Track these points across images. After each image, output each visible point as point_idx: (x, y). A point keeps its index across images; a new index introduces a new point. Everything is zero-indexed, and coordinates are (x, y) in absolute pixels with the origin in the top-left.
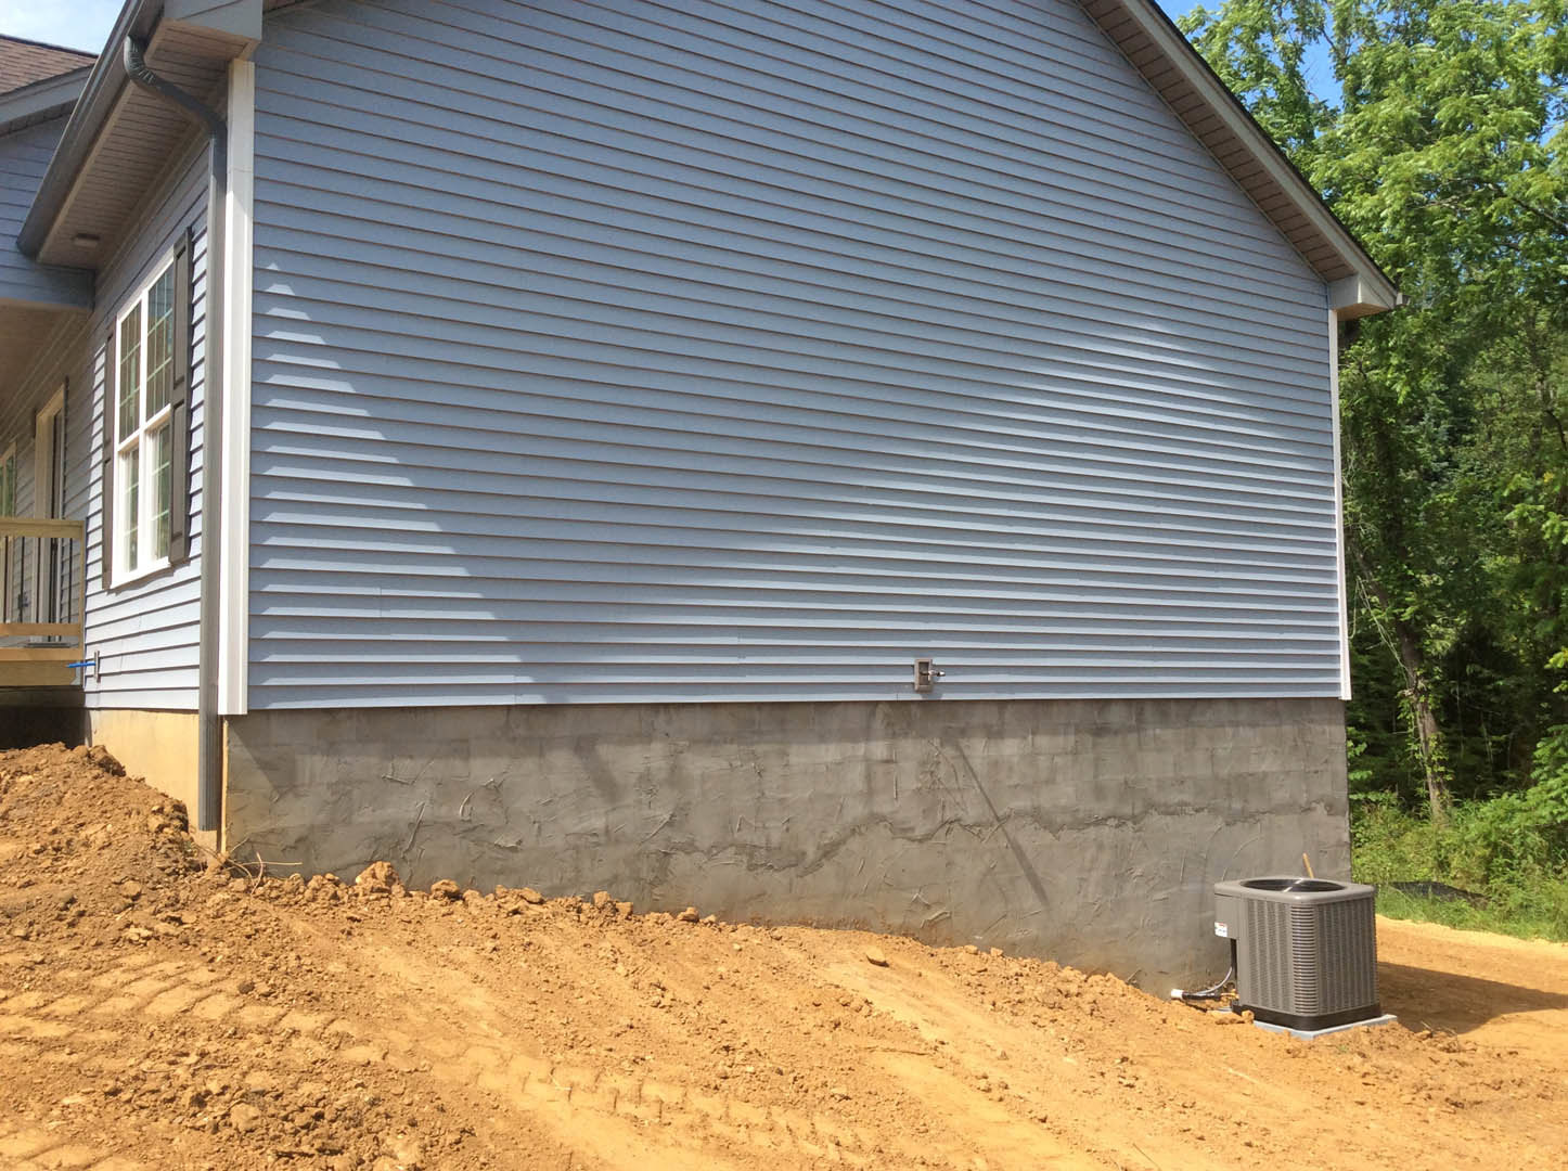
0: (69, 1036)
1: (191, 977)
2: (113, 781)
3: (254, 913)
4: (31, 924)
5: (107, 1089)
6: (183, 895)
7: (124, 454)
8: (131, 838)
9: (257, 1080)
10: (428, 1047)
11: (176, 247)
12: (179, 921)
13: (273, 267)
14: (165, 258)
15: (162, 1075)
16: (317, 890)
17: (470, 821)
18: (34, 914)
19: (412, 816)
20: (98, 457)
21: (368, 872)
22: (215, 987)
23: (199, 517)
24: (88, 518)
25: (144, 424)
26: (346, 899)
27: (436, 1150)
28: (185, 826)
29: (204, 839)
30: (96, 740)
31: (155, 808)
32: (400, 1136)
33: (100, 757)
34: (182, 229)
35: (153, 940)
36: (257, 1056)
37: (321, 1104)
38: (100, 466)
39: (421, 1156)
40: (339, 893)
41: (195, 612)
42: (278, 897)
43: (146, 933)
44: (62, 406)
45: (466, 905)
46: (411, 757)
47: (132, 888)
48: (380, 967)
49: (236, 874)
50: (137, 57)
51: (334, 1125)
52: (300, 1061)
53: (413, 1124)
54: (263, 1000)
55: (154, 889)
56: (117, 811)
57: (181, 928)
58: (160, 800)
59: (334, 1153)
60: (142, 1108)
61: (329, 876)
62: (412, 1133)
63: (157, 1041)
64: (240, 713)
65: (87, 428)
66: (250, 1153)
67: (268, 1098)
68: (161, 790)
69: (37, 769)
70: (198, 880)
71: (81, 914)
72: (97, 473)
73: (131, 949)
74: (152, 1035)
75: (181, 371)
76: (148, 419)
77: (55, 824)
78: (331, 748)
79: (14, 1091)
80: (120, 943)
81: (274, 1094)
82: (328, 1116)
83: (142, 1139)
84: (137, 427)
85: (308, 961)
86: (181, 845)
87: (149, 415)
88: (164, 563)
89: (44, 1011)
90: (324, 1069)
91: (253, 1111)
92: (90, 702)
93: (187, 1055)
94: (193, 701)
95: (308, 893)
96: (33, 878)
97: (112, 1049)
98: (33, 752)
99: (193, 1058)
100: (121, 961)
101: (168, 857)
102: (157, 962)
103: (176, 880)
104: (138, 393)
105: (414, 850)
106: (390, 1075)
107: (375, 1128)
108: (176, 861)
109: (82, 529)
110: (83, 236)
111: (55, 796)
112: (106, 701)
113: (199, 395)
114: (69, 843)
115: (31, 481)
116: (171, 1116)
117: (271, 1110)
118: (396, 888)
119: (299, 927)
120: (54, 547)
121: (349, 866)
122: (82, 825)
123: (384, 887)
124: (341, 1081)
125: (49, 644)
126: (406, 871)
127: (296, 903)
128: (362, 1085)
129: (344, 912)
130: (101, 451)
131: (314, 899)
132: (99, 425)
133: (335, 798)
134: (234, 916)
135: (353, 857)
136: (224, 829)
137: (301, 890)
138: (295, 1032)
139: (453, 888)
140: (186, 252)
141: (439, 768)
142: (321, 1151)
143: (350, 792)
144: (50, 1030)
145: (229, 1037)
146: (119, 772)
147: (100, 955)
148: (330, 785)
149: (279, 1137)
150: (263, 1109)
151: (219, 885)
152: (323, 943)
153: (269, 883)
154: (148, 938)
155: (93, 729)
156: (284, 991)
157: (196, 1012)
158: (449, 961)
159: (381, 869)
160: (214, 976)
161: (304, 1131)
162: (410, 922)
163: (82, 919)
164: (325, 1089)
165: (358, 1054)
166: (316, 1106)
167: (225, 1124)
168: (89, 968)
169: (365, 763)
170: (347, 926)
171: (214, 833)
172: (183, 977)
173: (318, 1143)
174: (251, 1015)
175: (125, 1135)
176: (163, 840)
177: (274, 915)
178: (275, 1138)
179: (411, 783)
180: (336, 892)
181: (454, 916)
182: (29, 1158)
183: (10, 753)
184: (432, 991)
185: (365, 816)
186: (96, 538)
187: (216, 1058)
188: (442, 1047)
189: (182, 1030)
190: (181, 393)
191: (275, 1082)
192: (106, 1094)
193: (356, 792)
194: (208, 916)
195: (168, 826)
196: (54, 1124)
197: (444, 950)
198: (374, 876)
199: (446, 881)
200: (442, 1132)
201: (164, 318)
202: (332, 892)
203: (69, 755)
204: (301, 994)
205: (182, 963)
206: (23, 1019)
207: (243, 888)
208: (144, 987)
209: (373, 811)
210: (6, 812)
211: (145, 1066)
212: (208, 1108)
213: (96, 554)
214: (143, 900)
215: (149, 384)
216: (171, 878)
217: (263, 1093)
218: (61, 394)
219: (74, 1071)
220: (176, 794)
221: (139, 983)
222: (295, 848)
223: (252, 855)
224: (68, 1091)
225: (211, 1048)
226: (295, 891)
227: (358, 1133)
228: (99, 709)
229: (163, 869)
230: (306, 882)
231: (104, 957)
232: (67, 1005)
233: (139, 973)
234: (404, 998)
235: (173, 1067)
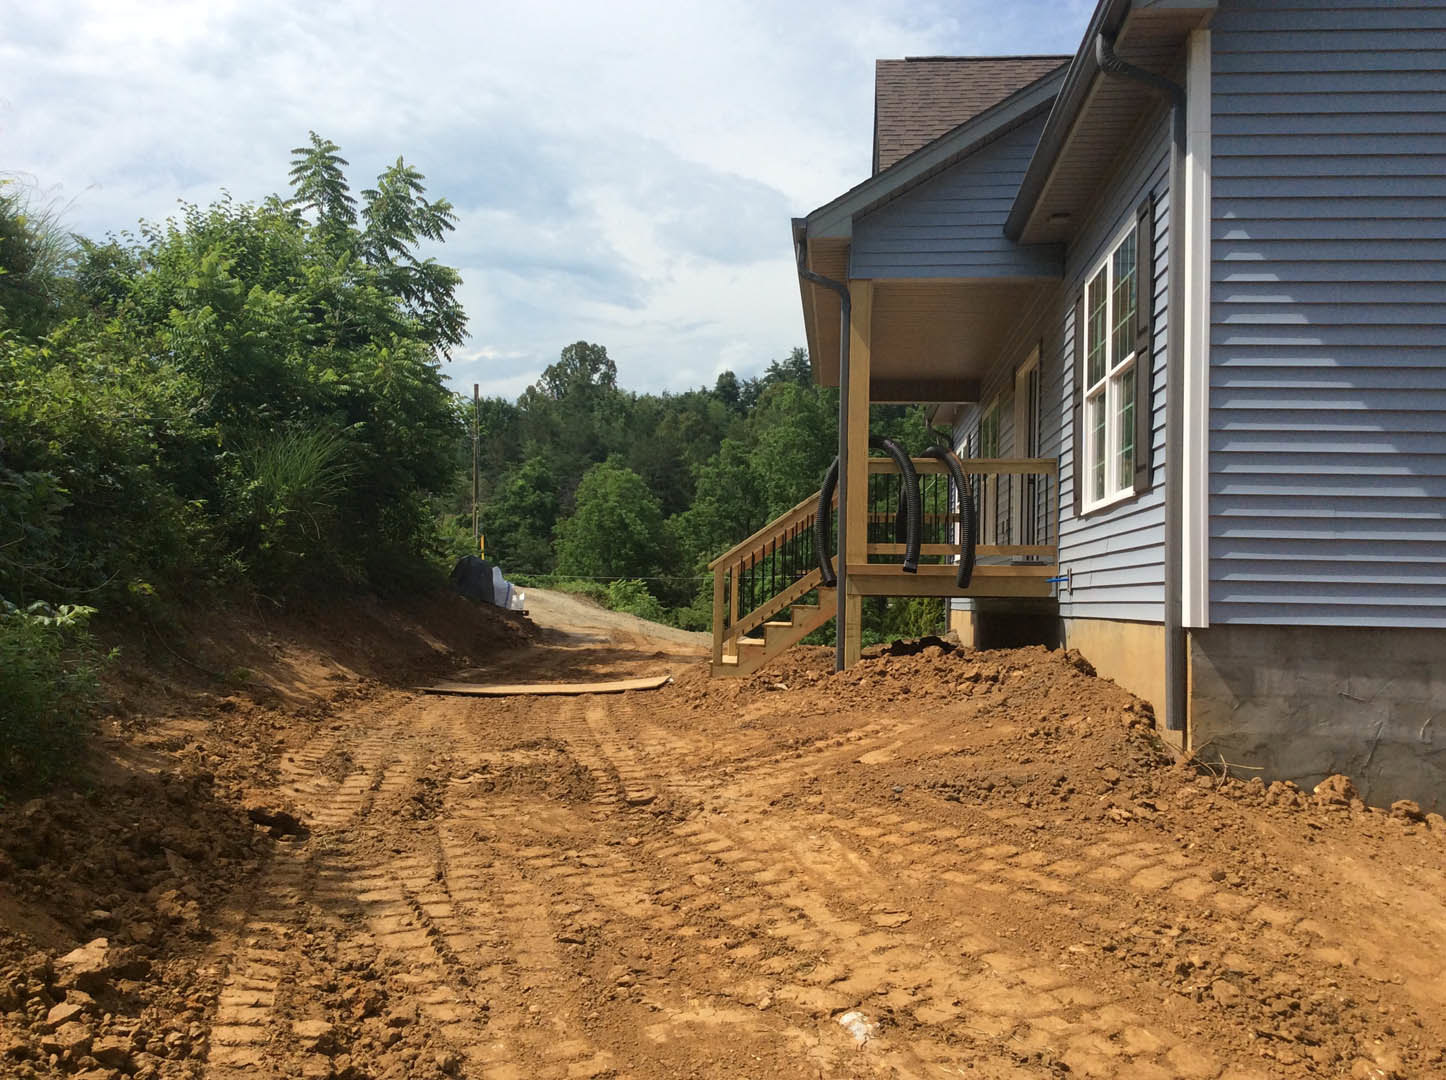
0: (1069, 893)
1: (1167, 858)
2: (1088, 680)
3: (1219, 809)
4: (1031, 795)
5: (1105, 945)
6: (1156, 785)
7: (1091, 399)
8: (1108, 730)
9: (1234, 962)
10: (1400, 961)
11: (1138, 212)
12: (1153, 808)
13: (1230, 215)
14: (1128, 223)
15: (1149, 941)
16: (1278, 795)
17: (1430, 744)
18: (1033, 787)
19: (1371, 734)
20: (1069, 403)
21: (1326, 783)
22: (1191, 871)
23: (1163, 450)
24: (1060, 456)
25: (1110, 372)
26: (1306, 806)
27: (1415, 1063)
28: (1152, 724)
29: (1170, 737)
30: (1071, 644)
31: (1126, 706)
32: (1377, 1042)
33: (1075, 658)
34: (1145, 193)
35: (1132, 822)
36: (1232, 940)
37: (1297, 995)
38: (1071, 411)
39: (1401, 1066)
40: (1299, 800)
41: (1160, 535)
42: (1241, 797)
43: (1126, 815)
44: (1037, 361)
45: (1429, 827)
46: (1367, 676)
47: (1112, 774)
48: (1345, 876)
49: (1202, 771)
50: (1107, 50)
51: (1310, 1018)
52: (1274, 952)
53: (1390, 1033)
54: (1234, 889)
55: (1130, 777)
56: (1094, 706)
57: (1156, 814)
58: (1131, 699)
59: (1311, 1043)
60: (1134, 967)
61: (1289, 783)
62: (1390, 1043)
63: (1143, 911)
64: (1203, 626)
65: (1058, 380)
66: (1232, 1026)
67: (1245, 980)
68: (1130, 691)
69: (1026, 666)
70: (1168, 774)
71: (1071, 791)
72: (1068, 417)
73: (1114, 826)
74: (1137, 905)
75: (1145, 322)
76: (1113, 367)
77: (1044, 713)
78: (1289, 663)
79: (1030, 932)
80: (1104, 821)
81: (1251, 977)
82: (1304, 1007)
83: (1137, 994)
84: (1104, 375)
85: (1274, 860)
86: (1151, 741)
87: (1115, 363)
88: (1129, 492)
89: (1048, 869)
90: (1297, 963)
91: (1233, 989)
92: (1064, 612)
93: (1170, 927)
94: (1159, 613)
95: (1270, 797)
96: (1031, 756)
97: (1106, 911)
98: (1021, 651)
99: (1175, 932)
100: (1106, 836)
101: (1140, 750)
102: (1137, 842)
103: (1148, 771)
104: (1104, 346)
105: (1373, 767)
106: (1364, 981)
107: (1351, 1028)
108: (1148, 755)
109: (1055, 465)
110: (1055, 215)
111: (1042, 689)
112: (1077, 611)
113: (1161, 341)
114: (1057, 729)
115: (1011, 428)
116: (1160, 979)
117: (1250, 992)
118: (1355, 802)
119: (1263, 827)
120: (1031, 481)
121: (1307, 775)
122: (1066, 715)
123: (1343, 799)
124: (1315, 977)
125: (1029, 562)
126: (1365, 785)
127: (1259, 804)
128: (1335, 985)
129: (1305, 819)
130: (1071, 398)
131: (1275, 803)
132: (1069, 376)
133: (1293, 710)
134: (1201, 809)
135: (1310, 768)
136: (1189, 730)
137: (1263, 793)
138: (1266, 924)
139: (1415, 809)
140: (1148, 216)
141: (1396, 688)
142: (1300, 1039)
143: (1307, 706)
144: (1054, 886)
145: (1206, 918)
146: (1092, 673)
147: (1089, 828)
148: (1286, 698)
149: (1259, 1017)
150: (1242, 988)
151: (1187, 780)
152: (1287, 846)
153: (1232, 783)
154: (1128, 819)
155: (1067, 634)
156: (1254, 884)
157: (1175, 890)
158: (1415, 881)
159: (1340, 782)
160: (1188, 861)
161: (1281, 1017)
162: (1371, 837)
163: (1072, 796)
164: (1299, 982)
165: (1331, 955)
166: (1292, 996)
167: (1208, 996)
168: (1080, 838)
169: (1321, 679)
170: (1309, 832)
171: (1180, 733)
172: (1161, 857)
173: (1296, 1031)
174: (1223, 901)
175: (1123, 987)
176: (1136, 735)
177: (1239, 814)
178: (1254, 1018)
179: (1366, 702)
180: (1296, 799)
181: (1417, 837)
182: (1048, 990)
183: (1004, 652)
184: (1399, 907)
185: (1322, 730)
186: (1067, 472)
187: (1196, 935)
188: (1415, 964)
189: (1163, 905)
190: (1144, 341)
191: (1251, 966)
192: (1104, 949)
193: (1312, 707)
194: (1178, 807)
195: (1139, 723)
196: (1064, 966)
197: (1409, 869)
198: (1332, 788)
199: (1408, 801)
200: (1421, 1047)
201: (1128, 276)
202: (1292, 797)
203: (1051, 656)
204: (1271, 889)
205: (1158, 845)
206: (1032, 873)
207: (1210, 785)
208: (1129, 861)
209: (1331, 725)
210: (1005, 700)
211: (1135, 930)
212: (1192, 978)
213: (1068, 486)
214: (1121, 785)
215: (1115, 336)
216: (1145, 769)
217: (1241, 975)
218: (1036, 353)
219: (1077, 924)
220: (1144, 697)
221: (1123, 857)
222: (1255, 753)
223: (1216, 756)
224: (1073, 941)
225: (1192, 924)
226: (1257, 794)
227: (1334, 1030)
228: (1072, 618)
229: (1137, 760)
230: (1267, 786)
231: (1092, 830)
232: (1066, 867)
233: (1123, 849)
234: (1373, 910)
235: (1158, 936)
